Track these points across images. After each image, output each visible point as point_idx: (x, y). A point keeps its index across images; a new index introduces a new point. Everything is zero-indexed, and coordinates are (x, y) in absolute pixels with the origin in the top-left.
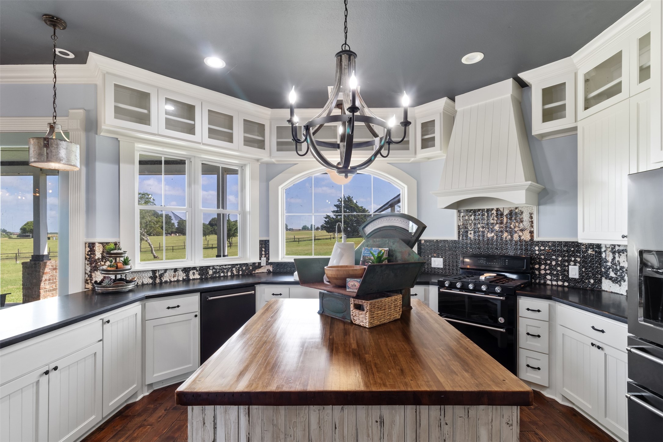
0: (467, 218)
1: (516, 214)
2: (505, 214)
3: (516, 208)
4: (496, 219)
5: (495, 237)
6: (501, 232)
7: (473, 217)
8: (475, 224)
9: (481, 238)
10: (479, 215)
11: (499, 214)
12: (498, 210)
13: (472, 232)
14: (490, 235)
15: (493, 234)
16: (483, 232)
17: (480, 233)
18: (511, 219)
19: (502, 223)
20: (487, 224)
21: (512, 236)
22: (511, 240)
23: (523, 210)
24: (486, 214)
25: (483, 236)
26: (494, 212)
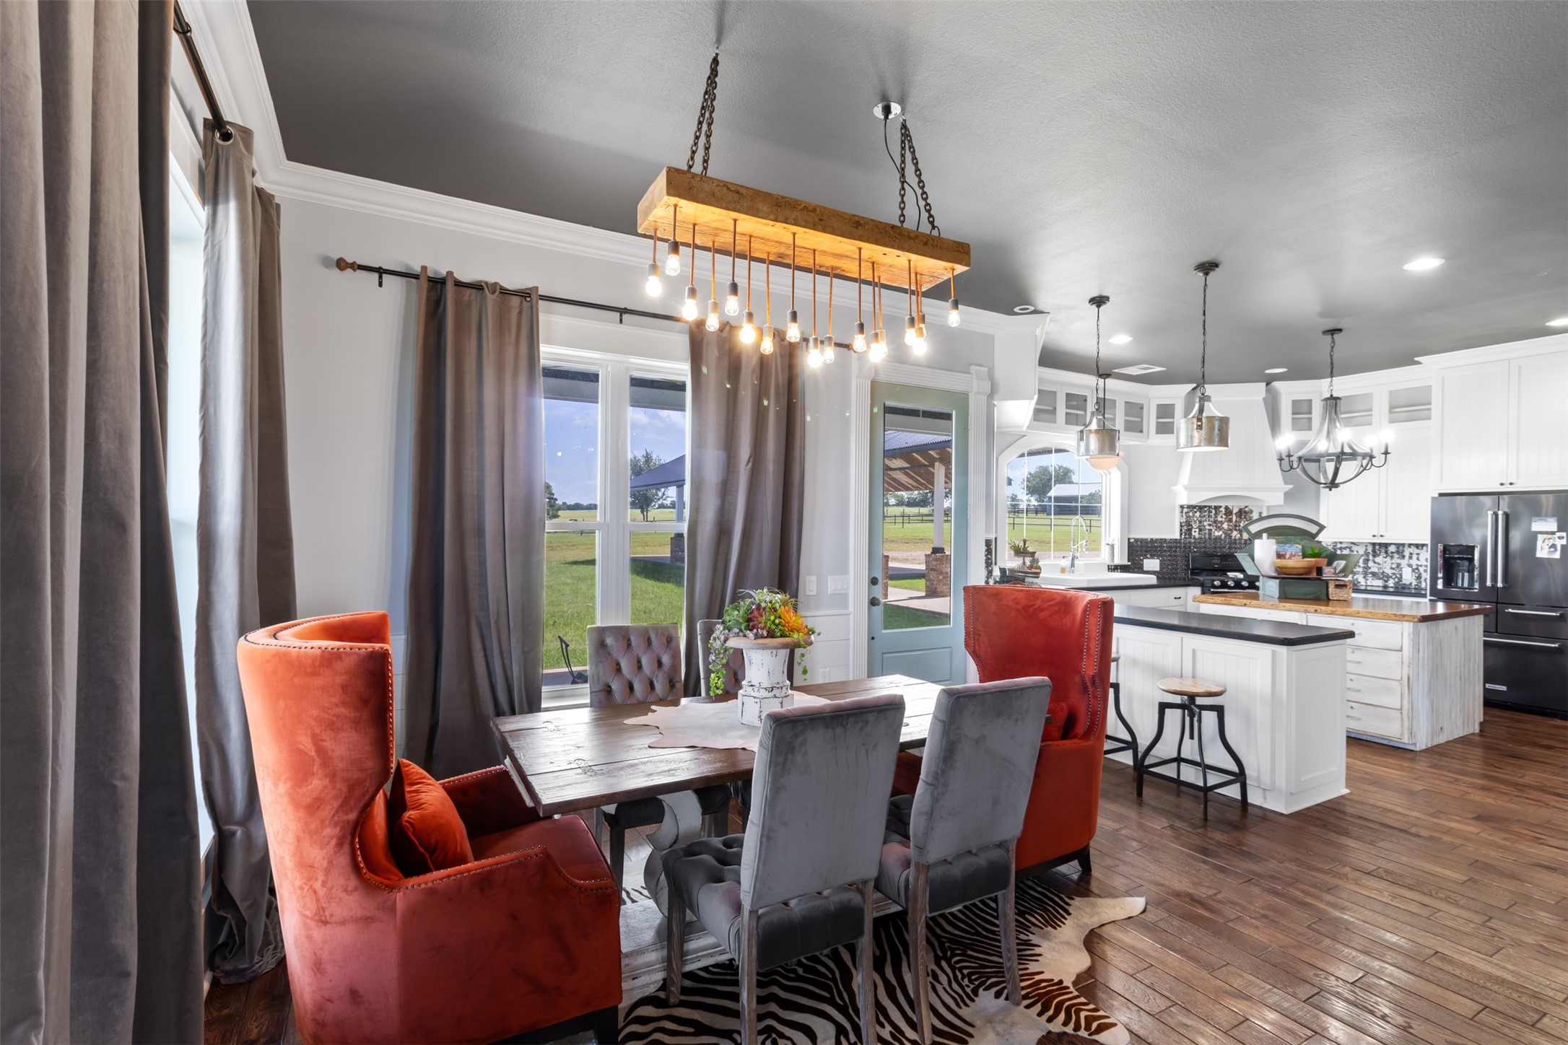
0: (1191, 514)
1: (1246, 512)
2: (1234, 512)
3: (1246, 507)
4: (1224, 516)
5: (1223, 536)
6: (1231, 530)
7: (1198, 514)
8: (1200, 522)
9: (1207, 536)
10: (1206, 511)
11: (1228, 512)
12: (1227, 508)
13: (1197, 530)
14: (1217, 534)
15: (1221, 533)
16: (1210, 530)
17: (1207, 531)
18: (1240, 517)
19: (1230, 520)
20: (1215, 522)
21: (1241, 535)
22: (1240, 539)
23: (1253, 509)
24: (1214, 511)
25: (1210, 534)
26: (1223, 509)
